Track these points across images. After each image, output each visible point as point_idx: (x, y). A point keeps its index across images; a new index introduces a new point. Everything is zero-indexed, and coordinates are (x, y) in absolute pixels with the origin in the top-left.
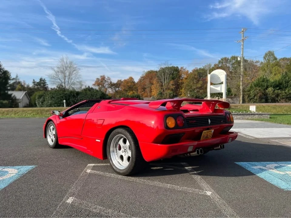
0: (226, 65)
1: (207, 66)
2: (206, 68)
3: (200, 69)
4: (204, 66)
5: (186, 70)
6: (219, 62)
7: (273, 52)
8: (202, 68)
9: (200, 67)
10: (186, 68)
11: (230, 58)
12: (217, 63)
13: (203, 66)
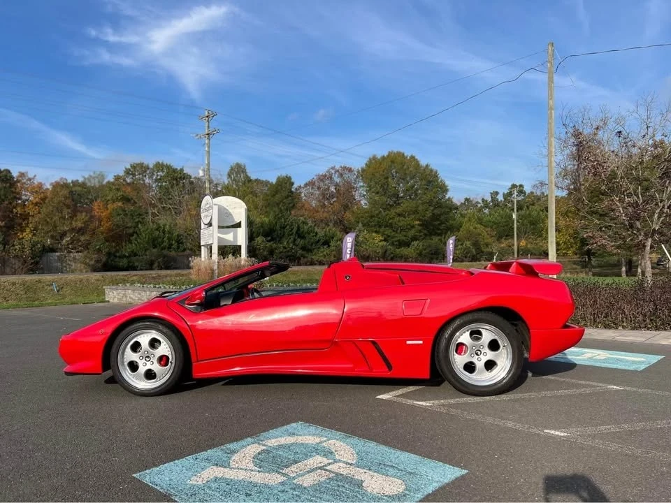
0: (144, 181)
1: (94, 178)
2: (93, 181)
3: (75, 183)
4: (86, 177)
5: (35, 182)
6: (125, 172)
7: (245, 166)
8: (81, 180)
9: (75, 179)
10: (35, 176)
11: (151, 166)
12: (122, 174)
13: (84, 177)
